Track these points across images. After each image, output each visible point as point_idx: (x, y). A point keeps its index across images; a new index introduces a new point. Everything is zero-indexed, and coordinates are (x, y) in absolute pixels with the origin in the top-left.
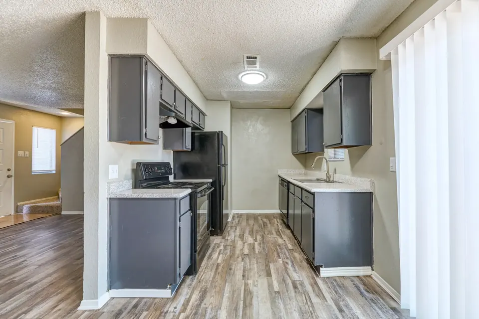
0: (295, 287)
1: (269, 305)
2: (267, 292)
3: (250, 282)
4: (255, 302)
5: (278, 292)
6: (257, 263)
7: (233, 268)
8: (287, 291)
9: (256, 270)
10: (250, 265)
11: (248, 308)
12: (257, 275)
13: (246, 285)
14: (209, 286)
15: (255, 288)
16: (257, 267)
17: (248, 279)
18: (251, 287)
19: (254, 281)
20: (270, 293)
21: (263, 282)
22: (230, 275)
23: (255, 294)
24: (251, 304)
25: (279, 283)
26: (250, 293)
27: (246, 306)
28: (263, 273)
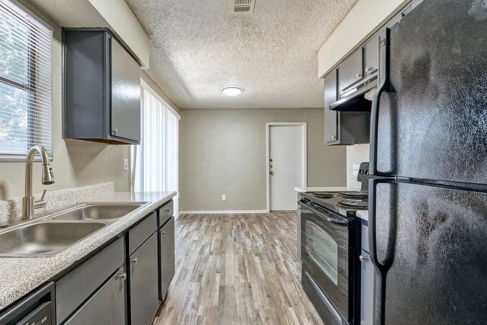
0: (201, 276)
1: (227, 265)
2: (226, 273)
3: (242, 281)
4: (237, 267)
5: (217, 272)
6: (236, 306)
7: (266, 299)
8: (210, 273)
9: (237, 294)
10: (245, 303)
11: (241, 263)
12: (236, 288)
13: (246, 278)
14: (280, 278)
15: (237, 275)
16: (235, 300)
17: (245, 283)
18: (241, 276)
19: (238, 281)
20: (224, 272)
21: (229, 281)
22: (266, 288)
23: (237, 271)
24: (240, 265)
25: (214, 280)
26: (240, 272)
27: (243, 264)
28: (228, 291)
